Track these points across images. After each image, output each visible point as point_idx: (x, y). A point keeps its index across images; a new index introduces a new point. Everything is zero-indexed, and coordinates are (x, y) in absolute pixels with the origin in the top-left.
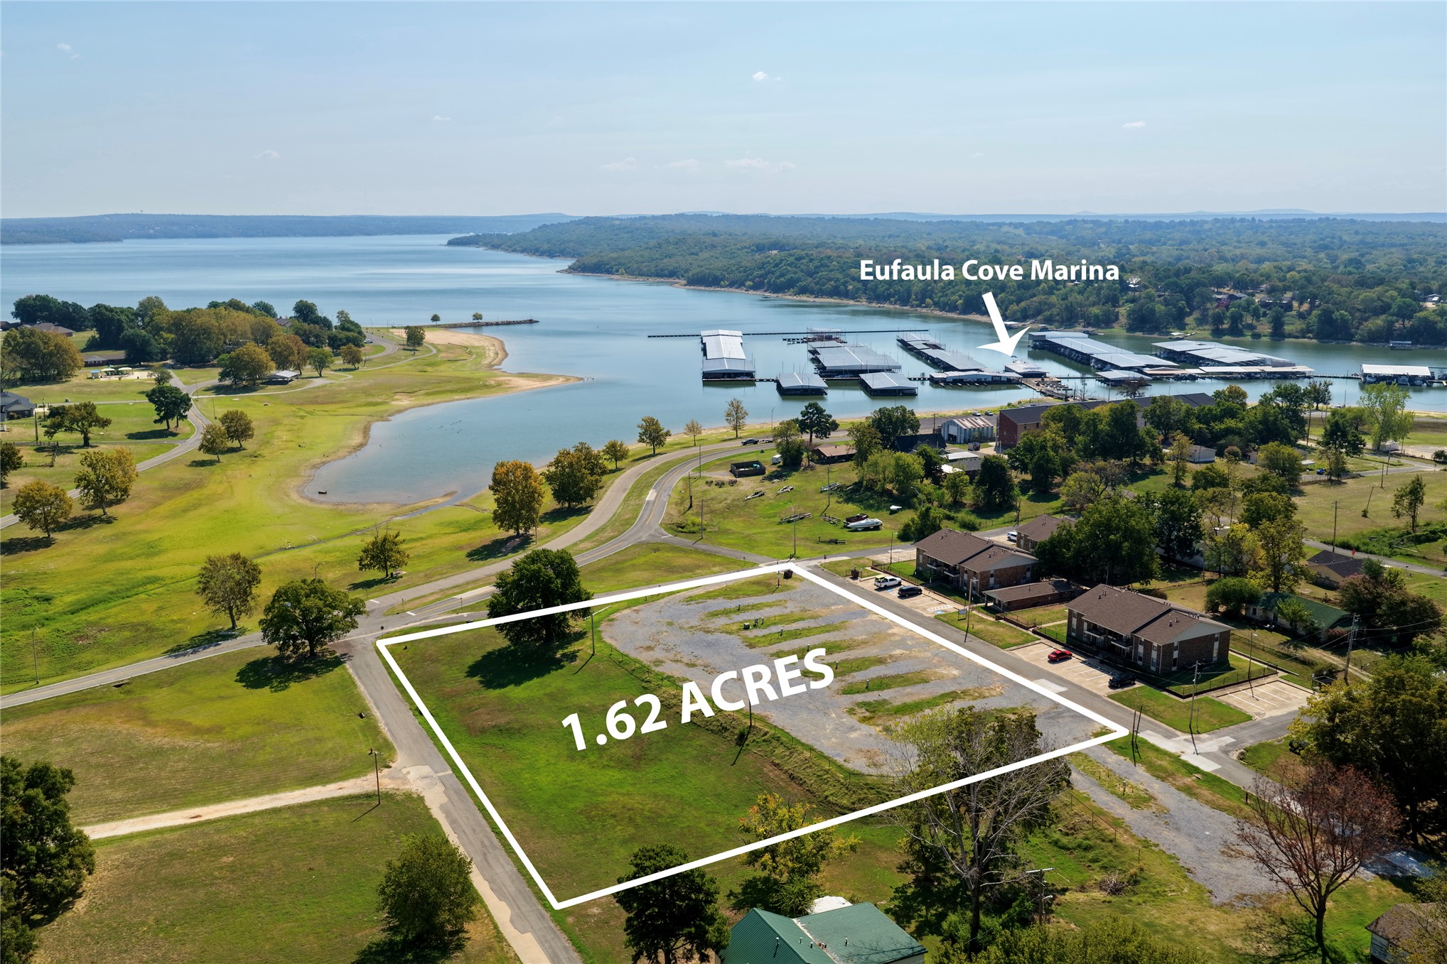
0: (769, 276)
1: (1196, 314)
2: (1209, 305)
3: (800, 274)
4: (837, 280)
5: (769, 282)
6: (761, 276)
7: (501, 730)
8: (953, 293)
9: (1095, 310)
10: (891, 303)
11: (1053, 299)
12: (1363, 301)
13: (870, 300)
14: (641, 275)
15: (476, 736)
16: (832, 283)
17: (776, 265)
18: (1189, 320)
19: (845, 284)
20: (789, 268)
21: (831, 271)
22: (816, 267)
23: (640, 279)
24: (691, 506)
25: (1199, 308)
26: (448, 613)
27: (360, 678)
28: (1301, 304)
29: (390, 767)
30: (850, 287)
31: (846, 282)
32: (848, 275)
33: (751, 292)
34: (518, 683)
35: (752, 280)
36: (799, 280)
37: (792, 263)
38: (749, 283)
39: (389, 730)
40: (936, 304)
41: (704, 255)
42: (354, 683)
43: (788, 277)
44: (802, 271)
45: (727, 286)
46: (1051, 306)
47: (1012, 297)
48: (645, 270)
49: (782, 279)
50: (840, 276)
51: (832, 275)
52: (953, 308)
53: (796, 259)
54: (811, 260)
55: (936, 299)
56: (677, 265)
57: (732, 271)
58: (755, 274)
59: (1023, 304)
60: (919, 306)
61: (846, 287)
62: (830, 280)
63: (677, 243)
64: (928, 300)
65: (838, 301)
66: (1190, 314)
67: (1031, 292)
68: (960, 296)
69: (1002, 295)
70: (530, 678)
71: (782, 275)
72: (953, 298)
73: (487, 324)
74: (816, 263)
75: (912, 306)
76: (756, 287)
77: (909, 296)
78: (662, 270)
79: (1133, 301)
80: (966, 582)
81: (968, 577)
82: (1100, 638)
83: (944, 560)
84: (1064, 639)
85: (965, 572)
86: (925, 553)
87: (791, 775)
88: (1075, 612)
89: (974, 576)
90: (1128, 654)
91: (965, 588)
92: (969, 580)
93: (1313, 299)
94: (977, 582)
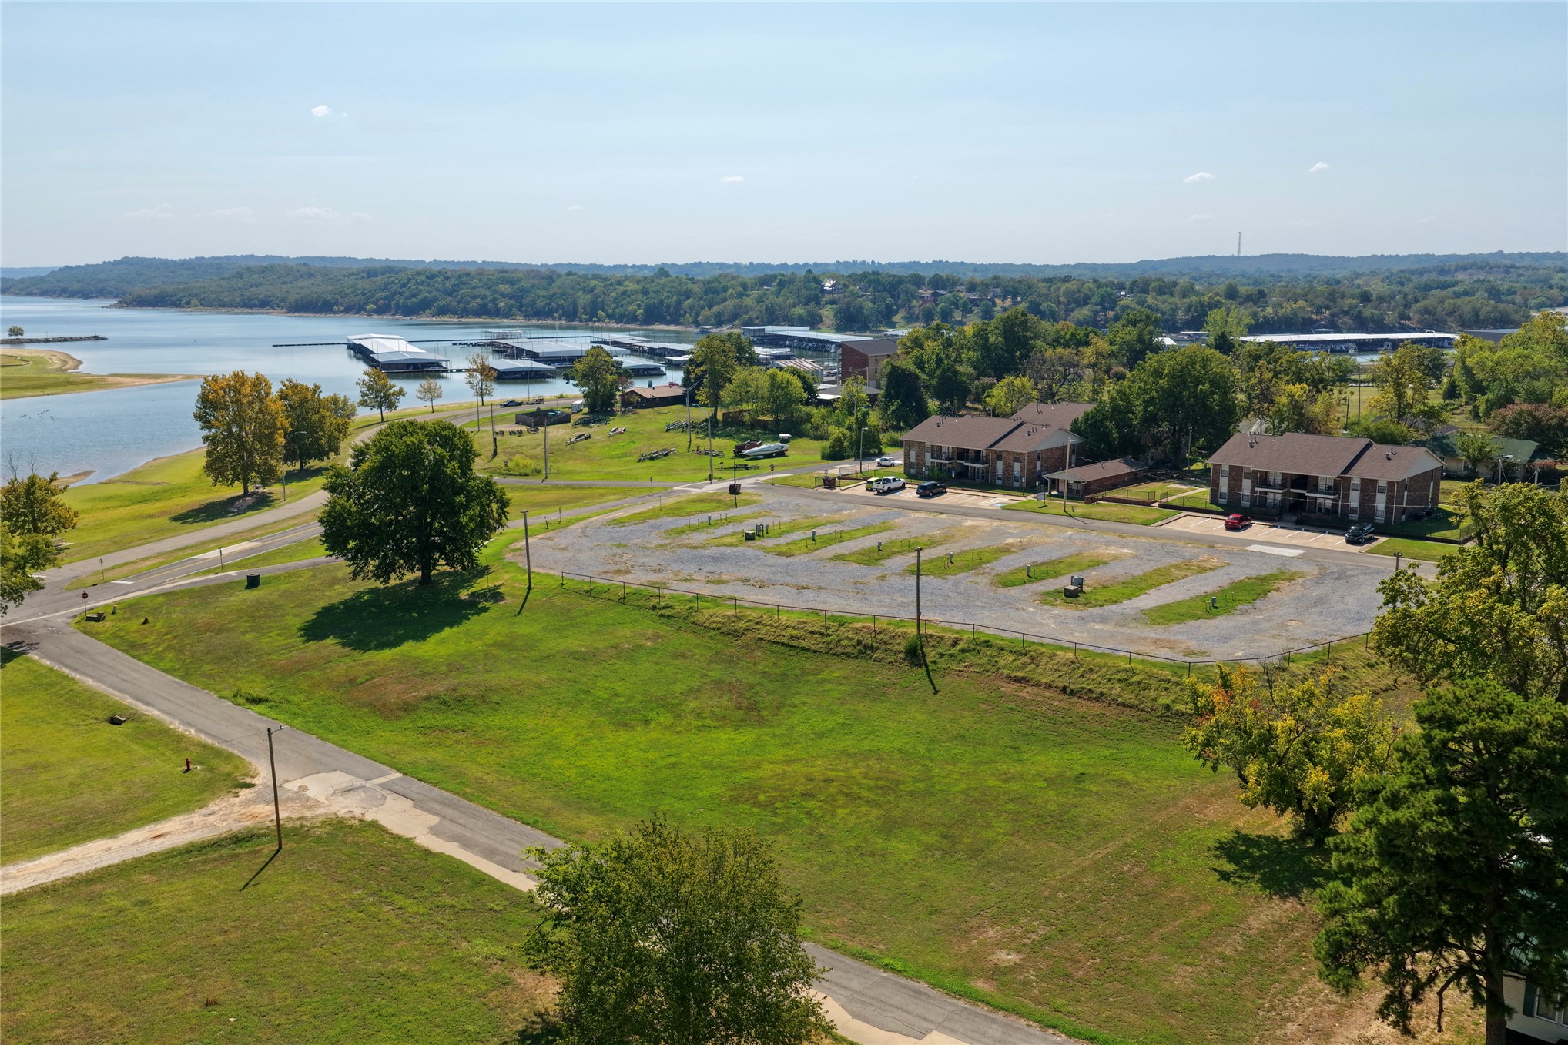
0: (397, 297)
1: (902, 313)
2: (914, 303)
3: (435, 293)
4: (484, 297)
5: (397, 305)
6: (386, 298)
7: (445, 702)
8: (630, 303)
9: (799, 311)
10: (554, 319)
11: (749, 301)
12: (1065, 294)
13: (526, 316)
14: (223, 306)
15: (399, 718)
16: (478, 300)
17: (404, 285)
18: (896, 318)
19: (494, 301)
20: (420, 287)
21: (475, 288)
22: (455, 285)
23: (224, 310)
24: (495, 454)
25: (904, 306)
26: (197, 575)
27: (75, 670)
28: (1004, 298)
29: (252, 786)
30: (502, 304)
31: (495, 299)
32: (497, 292)
33: (375, 316)
34: (421, 636)
35: (375, 303)
36: (436, 299)
37: (423, 282)
38: (371, 306)
39: (199, 730)
40: (611, 317)
41: (300, 283)
42: (66, 677)
43: (421, 296)
44: (437, 290)
45: (342, 312)
46: (747, 310)
47: (702, 302)
48: (226, 299)
49: (414, 300)
50: (487, 293)
51: (476, 292)
52: (633, 319)
53: (427, 277)
54: (447, 278)
55: (610, 311)
56: (269, 294)
57: (347, 295)
58: (378, 296)
59: (715, 309)
60: (590, 320)
61: (496, 305)
62: (475, 297)
63: (263, 272)
64: (600, 313)
65: (488, 320)
66: (897, 312)
67: (722, 296)
68: (639, 306)
69: (689, 301)
70: (439, 628)
71: (414, 295)
72: (633, 307)
73: (31, 341)
74: (453, 281)
75: (581, 321)
76: (380, 311)
77: (576, 311)
78: (250, 300)
79: (833, 302)
80: (1000, 472)
81: (1004, 464)
82: (1275, 496)
83: (972, 446)
84: (1214, 507)
85: (1000, 457)
86: (928, 444)
87: (1064, 689)
88: (1225, 468)
89: (1017, 460)
90: (1327, 510)
91: (999, 482)
92: (1008, 468)
93: (1015, 295)
94: (1021, 469)
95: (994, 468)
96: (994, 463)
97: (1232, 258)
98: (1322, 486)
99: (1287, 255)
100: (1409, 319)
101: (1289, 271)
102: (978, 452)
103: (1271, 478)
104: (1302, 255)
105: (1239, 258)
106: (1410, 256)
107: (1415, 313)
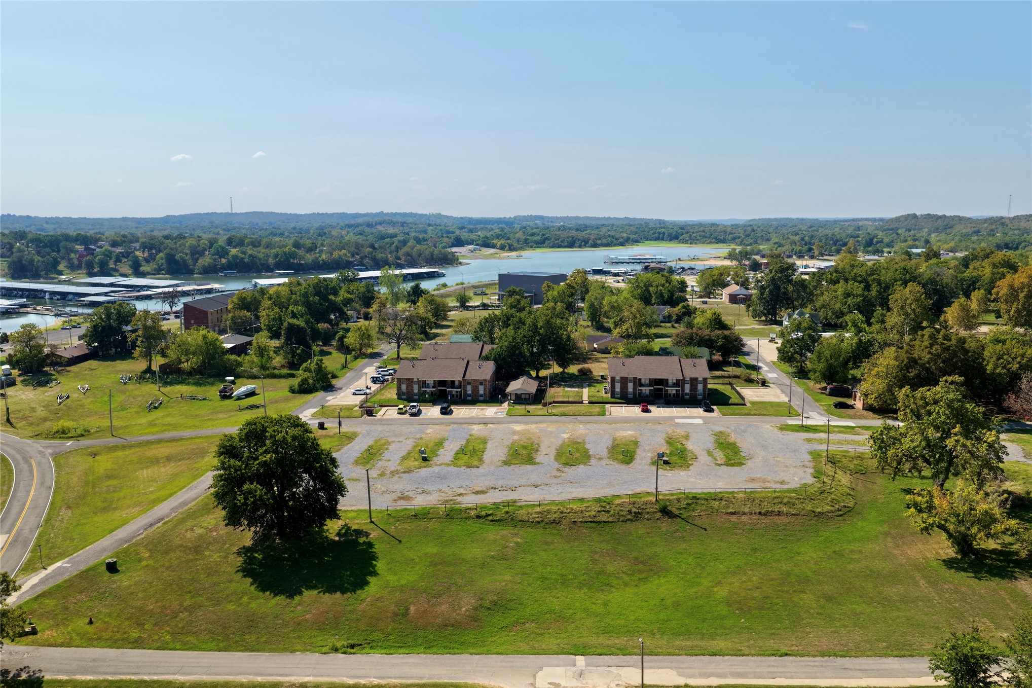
1: (64, 264)
28: (143, 252)
80: (469, 392)
81: (472, 387)
82: (646, 390)
83: (448, 378)
84: (613, 400)
85: (469, 384)
86: (416, 380)
87: (760, 513)
88: (618, 378)
89: (481, 384)
90: (674, 394)
91: (469, 398)
92: (475, 390)
93: (150, 249)
94: (485, 389)
95: (465, 391)
96: (465, 387)
97: (227, 214)
98: (670, 382)
99: (262, 213)
100: (400, 259)
101: (271, 223)
102: (453, 382)
103: (643, 381)
104: (271, 213)
105: (232, 214)
106: (334, 214)
107: (402, 255)
